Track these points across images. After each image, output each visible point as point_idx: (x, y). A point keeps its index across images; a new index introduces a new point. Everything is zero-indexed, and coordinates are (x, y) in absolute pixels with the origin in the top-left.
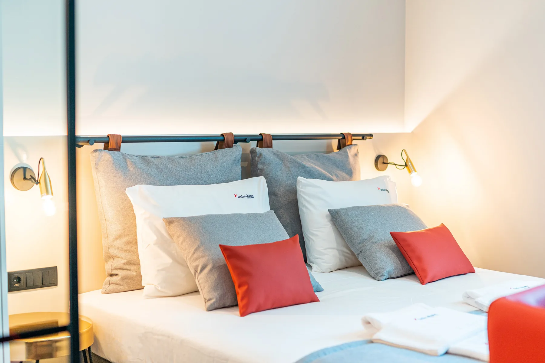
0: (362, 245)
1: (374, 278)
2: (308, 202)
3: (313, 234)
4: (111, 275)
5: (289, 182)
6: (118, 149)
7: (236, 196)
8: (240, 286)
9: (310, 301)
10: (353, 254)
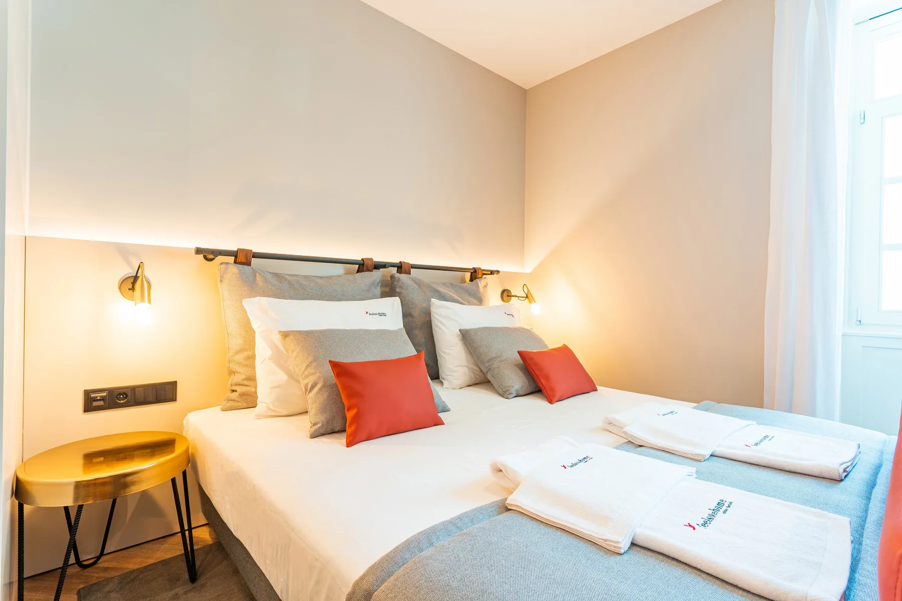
0: (490, 364)
1: (502, 396)
2: (442, 323)
3: (445, 353)
4: (233, 391)
5: (425, 305)
6: (248, 264)
7: (367, 313)
8: (348, 410)
9: (433, 424)
10: (481, 371)
